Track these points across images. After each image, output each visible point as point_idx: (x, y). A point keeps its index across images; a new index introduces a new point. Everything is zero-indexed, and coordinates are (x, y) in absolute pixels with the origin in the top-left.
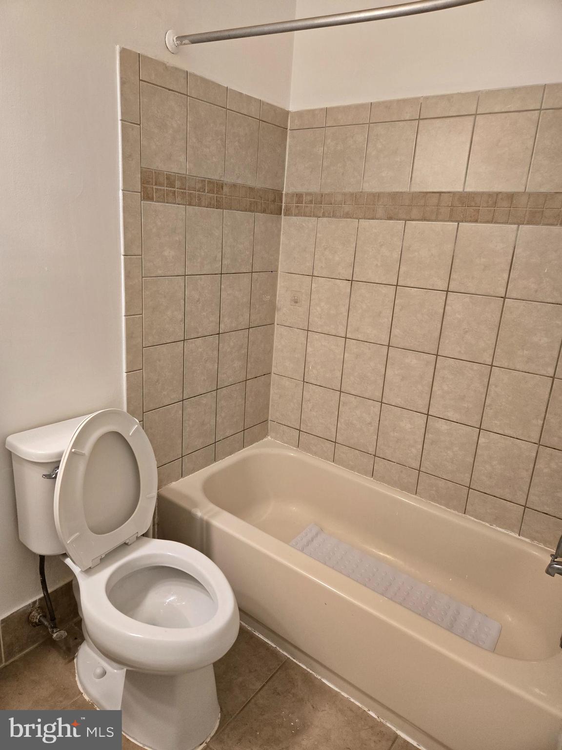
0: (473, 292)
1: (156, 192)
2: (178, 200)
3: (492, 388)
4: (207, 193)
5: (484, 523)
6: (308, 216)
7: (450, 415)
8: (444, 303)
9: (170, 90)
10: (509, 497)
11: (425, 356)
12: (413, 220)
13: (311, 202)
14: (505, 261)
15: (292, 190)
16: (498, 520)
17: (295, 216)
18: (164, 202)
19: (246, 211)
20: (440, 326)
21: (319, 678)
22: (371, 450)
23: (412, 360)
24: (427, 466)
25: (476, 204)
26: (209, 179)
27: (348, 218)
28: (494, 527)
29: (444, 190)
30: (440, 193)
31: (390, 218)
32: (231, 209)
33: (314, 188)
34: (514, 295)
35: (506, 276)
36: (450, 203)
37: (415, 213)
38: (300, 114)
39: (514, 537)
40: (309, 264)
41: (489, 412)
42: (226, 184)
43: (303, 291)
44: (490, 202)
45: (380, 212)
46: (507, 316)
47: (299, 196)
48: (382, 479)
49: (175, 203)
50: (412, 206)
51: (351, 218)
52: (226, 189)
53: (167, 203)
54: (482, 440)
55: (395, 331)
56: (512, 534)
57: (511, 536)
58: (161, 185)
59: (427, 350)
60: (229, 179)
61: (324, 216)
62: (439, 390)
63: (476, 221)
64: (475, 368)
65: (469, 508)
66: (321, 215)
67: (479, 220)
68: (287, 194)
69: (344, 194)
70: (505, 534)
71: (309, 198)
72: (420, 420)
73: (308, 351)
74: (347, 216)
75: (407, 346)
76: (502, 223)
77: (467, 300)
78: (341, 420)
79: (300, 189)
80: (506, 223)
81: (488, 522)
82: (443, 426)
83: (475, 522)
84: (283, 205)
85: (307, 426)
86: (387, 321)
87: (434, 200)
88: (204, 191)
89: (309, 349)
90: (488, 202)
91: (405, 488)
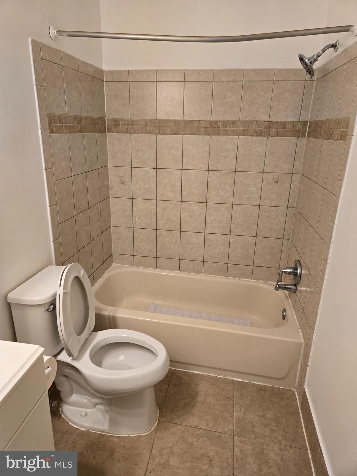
0: (221, 170)
1: (55, 128)
2: (65, 131)
3: (234, 215)
4: (76, 124)
5: (236, 278)
6: (124, 133)
7: (216, 231)
8: (207, 177)
9: (55, 63)
10: (246, 263)
11: (201, 204)
12: (187, 135)
13: (125, 125)
14: (234, 154)
15: (111, 117)
16: (242, 275)
17: (115, 133)
18: (59, 133)
19: (92, 132)
20: (206, 188)
21: (191, 371)
22: (177, 257)
23: (194, 207)
24: (207, 258)
25: (218, 126)
26: (76, 115)
27: (150, 134)
28: (241, 279)
29: (201, 119)
30: (200, 120)
31: (175, 134)
32: (86, 132)
33: (126, 116)
34: (239, 170)
35: (235, 160)
36: (205, 126)
37: (187, 131)
38: (111, 73)
39: (250, 281)
40: (129, 161)
41: (234, 226)
42: (83, 118)
43: (127, 176)
44: (225, 126)
45: (168, 131)
46: (237, 180)
47: (117, 121)
48: (185, 271)
49: (63, 133)
50: (185, 127)
51: (152, 134)
52: (83, 121)
53: (60, 133)
54: (231, 240)
55: (184, 193)
56: (249, 280)
57: (249, 281)
58: (57, 123)
59: (201, 201)
60: (84, 115)
61: (134, 133)
62: (209, 220)
63: (219, 135)
64: (225, 206)
65: (229, 273)
66: (133, 132)
67: (220, 134)
68: (108, 120)
69: (146, 120)
70: (246, 280)
71: (123, 122)
72: (201, 237)
73: (134, 210)
74: (149, 133)
75: (191, 200)
76: (231, 135)
77: (218, 174)
78: (159, 245)
79: (116, 117)
80: (233, 135)
81: (238, 278)
82: (213, 237)
83: (232, 279)
84: (107, 126)
85: (138, 252)
86: (179, 189)
87: (197, 124)
88: (74, 124)
89: (135, 209)
90: (223, 125)
91: (197, 272)
